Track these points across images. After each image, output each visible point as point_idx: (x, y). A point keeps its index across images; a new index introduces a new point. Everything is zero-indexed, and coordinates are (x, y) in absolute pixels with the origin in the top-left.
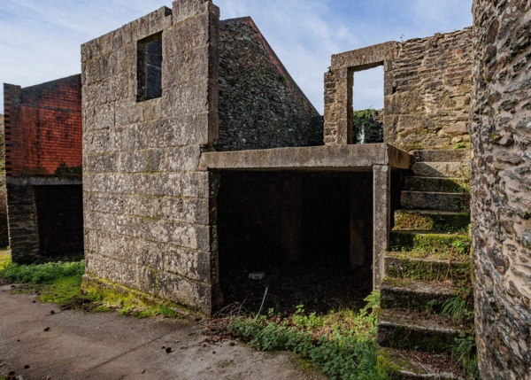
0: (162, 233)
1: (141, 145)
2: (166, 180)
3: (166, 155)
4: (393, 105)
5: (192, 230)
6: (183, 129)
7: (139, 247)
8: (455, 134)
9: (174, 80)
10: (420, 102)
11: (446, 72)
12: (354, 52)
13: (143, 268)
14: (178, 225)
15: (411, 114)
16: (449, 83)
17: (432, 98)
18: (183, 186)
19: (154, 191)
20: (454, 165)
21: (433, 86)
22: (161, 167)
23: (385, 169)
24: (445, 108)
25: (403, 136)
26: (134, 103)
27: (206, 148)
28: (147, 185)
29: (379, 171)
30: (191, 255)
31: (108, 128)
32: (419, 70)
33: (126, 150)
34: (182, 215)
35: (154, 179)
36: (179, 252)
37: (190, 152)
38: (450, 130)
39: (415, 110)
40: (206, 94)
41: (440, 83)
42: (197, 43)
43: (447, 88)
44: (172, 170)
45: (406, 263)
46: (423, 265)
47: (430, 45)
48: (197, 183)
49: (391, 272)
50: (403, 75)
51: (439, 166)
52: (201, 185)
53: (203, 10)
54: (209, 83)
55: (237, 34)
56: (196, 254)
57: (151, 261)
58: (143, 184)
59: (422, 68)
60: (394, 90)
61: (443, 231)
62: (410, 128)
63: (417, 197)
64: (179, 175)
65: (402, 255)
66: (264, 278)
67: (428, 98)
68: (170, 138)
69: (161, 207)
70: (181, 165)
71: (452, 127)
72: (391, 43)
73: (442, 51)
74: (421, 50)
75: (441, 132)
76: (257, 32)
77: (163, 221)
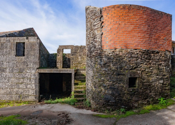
0: (24, 86)
1: (17, 66)
2: (26, 75)
3: (26, 69)
4: (73, 58)
5: (33, 85)
6: (31, 64)
7: (15, 90)
8: (84, 65)
9: (29, 53)
10: (78, 58)
11: (83, 53)
12: (64, 46)
13: (16, 95)
14: (29, 84)
15: (76, 60)
16: (83, 55)
17: (80, 58)
18: (31, 76)
19: (21, 77)
20: (84, 72)
21: (80, 55)
22: (24, 72)
23: (74, 73)
24: (82, 60)
25: (74, 64)
26: (14, 57)
27: (38, 68)
28: (19, 76)
29: (73, 74)
30: (33, 90)
31: (3, 61)
32: (78, 52)
33: (11, 67)
34: (30, 82)
35: (21, 74)
36: (29, 90)
37: (34, 69)
38: (83, 64)
39: (77, 59)
40: (38, 58)
41: (81, 55)
42: (36, 47)
43: (83, 56)
44: (28, 73)
45: (77, 87)
46: (80, 87)
47: (80, 47)
48: (35, 75)
49: (75, 89)
50: (75, 52)
51: (82, 72)
52: (36, 75)
53: (38, 41)
54: (39, 56)
55: (30, 33)
56: (35, 90)
57: (19, 93)
58: (18, 75)
59: (78, 51)
60: (73, 55)
61: (82, 82)
62: (76, 63)
63: (78, 77)
64: (30, 74)
65: (77, 86)
66: (43, 96)
67: (79, 57)
68: (27, 66)
69: (24, 81)
70: (31, 71)
71: (84, 63)
72: (72, 46)
73: (82, 49)
74: (78, 48)
75: (82, 64)
76: (35, 32)
77: (24, 84)
